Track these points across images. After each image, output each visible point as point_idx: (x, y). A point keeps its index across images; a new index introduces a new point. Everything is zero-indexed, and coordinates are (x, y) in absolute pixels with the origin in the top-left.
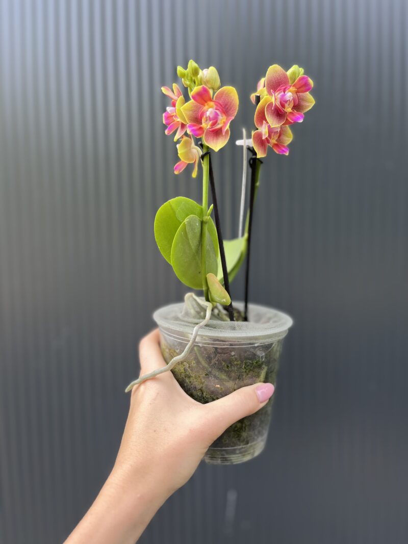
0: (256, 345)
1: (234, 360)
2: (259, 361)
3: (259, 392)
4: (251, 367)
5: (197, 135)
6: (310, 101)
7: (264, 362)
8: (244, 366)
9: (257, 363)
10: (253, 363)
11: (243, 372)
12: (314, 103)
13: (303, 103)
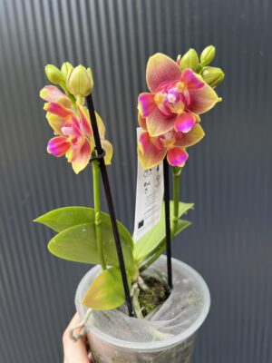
6: (211, 98)
12: (217, 100)
13: (202, 100)
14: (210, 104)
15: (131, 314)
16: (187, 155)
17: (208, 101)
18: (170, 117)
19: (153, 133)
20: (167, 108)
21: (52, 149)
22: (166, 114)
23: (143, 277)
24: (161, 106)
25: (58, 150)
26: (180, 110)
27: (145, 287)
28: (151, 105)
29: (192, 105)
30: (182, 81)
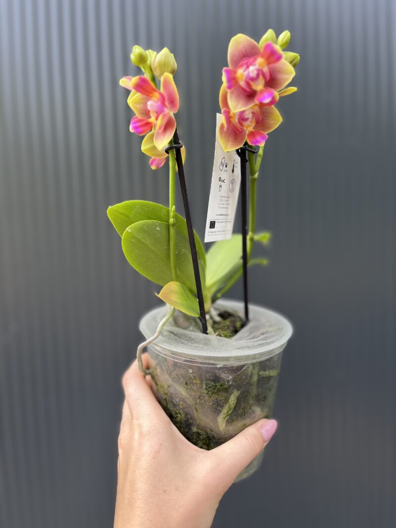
0: (218, 366)
1: (193, 378)
2: (224, 384)
3: (264, 431)
4: (214, 389)
5: (140, 133)
6: (288, 73)
7: (231, 385)
8: (204, 387)
9: (221, 386)
10: (216, 386)
11: (204, 393)
12: (294, 74)
13: (280, 76)
14: (287, 79)
15: (205, 331)
16: (267, 137)
17: (285, 77)
18: (250, 95)
19: (235, 109)
20: (248, 84)
21: (136, 128)
22: (248, 90)
23: (216, 309)
24: (242, 83)
25: (141, 129)
26: (259, 86)
27: (218, 319)
28: (232, 80)
29: (272, 82)
30: (262, 56)
